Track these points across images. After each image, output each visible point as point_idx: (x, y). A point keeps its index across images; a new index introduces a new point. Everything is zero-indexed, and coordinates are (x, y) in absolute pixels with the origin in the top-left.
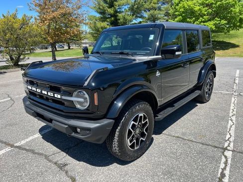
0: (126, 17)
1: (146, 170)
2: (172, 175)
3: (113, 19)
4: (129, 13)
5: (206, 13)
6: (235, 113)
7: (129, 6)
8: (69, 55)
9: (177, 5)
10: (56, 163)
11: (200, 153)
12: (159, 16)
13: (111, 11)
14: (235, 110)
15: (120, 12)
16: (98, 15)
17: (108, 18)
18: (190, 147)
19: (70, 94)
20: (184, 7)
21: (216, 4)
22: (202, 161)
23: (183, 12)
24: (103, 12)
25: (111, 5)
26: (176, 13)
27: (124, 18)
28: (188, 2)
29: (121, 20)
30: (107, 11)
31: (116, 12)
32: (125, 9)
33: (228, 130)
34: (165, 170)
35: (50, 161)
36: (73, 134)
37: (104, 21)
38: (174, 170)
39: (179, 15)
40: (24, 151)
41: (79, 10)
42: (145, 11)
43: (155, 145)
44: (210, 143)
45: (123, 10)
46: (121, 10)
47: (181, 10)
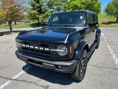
0: (46, 8)
1: (91, 84)
2: (104, 85)
3: (39, 9)
4: (47, 6)
5: (83, 7)
6: (112, 52)
7: (47, 3)
8: (16, 27)
9: (70, 3)
10: (42, 86)
11: (110, 72)
12: (62, 8)
13: (38, 5)
14: (112, 51)
15: (43, 6)
16: (31, 7)
17: (36, 9)
18: (104, 70)
19: (56, 47)
20: (73, 4)
21: (87, 3)
22: (113, 76)
23: (73, 7)
24: (33, 6)
25: (38, 2)
26: (69, 7)
27: (45, 9)
28: (75, 2)
29: (43, 10)
30: (36, 5)
31: (40, 6)
32: (45, 4)
33: (115, 60)
34: (99, 83)
35: (38, 85)
36: (56, 69)
37: (35, 10)
38: (103, 82)
39: (71, 8)
40: (20, 82)
41: (24, 4)
42: (54, 5)
43: (87, 71)
44: (111, 67)
45: (44, 5)
46: (43, 5)
47: (72, 6)
